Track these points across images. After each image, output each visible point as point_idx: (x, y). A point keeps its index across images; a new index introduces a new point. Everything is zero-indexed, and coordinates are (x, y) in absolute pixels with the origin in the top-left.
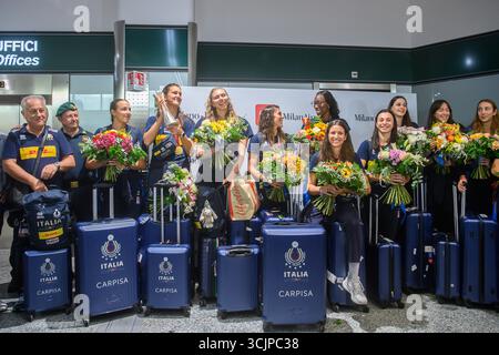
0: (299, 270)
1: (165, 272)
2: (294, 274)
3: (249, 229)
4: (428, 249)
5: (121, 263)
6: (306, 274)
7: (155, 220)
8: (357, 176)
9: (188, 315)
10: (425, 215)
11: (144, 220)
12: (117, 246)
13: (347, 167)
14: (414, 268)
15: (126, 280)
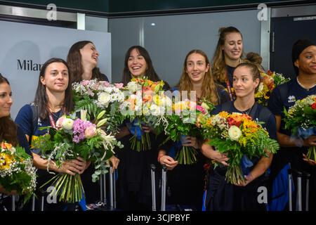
8: (22, 167)
13: (6, 152)
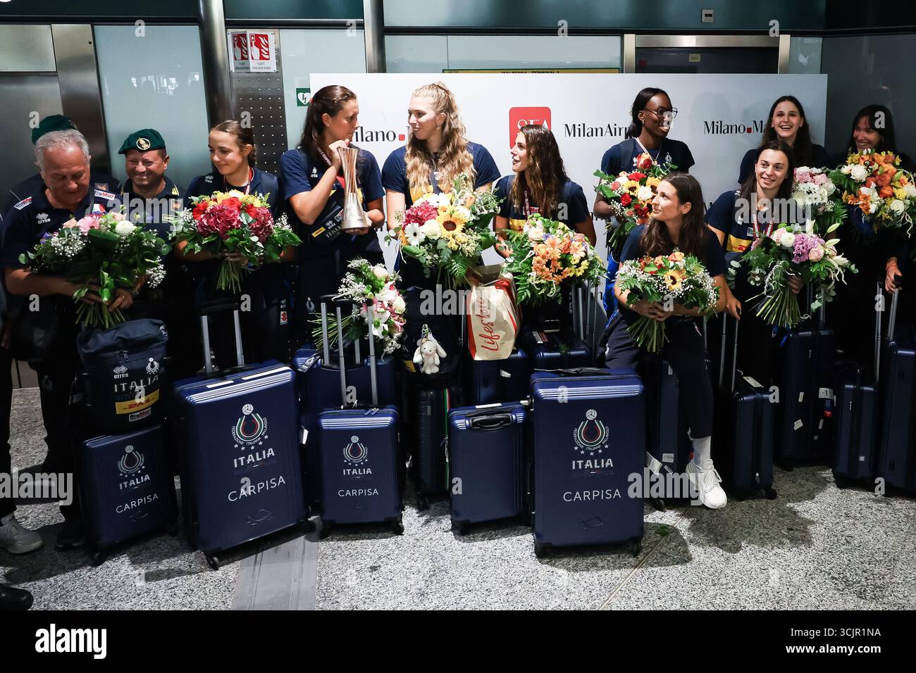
0: (598, 457)
1: (356, 460)
2: (589, 464)
3: (506, 374)
4: (824, 393)
5: (271, 452)
6: (610, 463)
7: (327, 362)
9: (399, 531)
10: (823, 333)
11: (306, 363)
12: (261, 423)
14: (798, 424)
15: (282, 480)
